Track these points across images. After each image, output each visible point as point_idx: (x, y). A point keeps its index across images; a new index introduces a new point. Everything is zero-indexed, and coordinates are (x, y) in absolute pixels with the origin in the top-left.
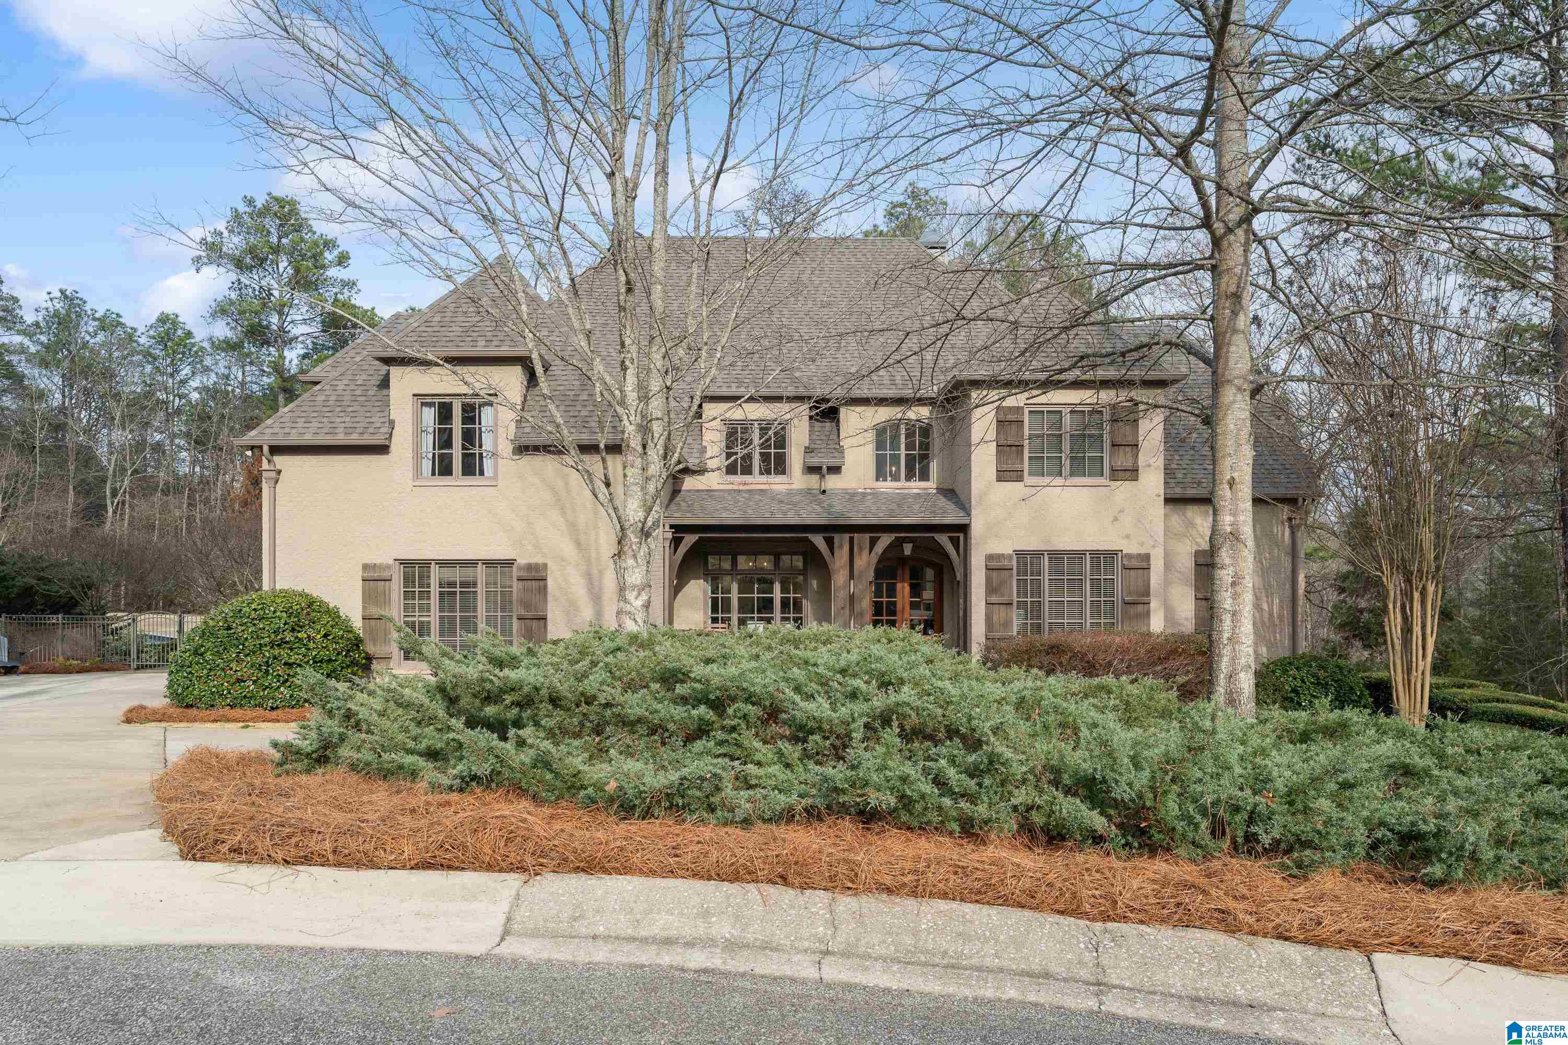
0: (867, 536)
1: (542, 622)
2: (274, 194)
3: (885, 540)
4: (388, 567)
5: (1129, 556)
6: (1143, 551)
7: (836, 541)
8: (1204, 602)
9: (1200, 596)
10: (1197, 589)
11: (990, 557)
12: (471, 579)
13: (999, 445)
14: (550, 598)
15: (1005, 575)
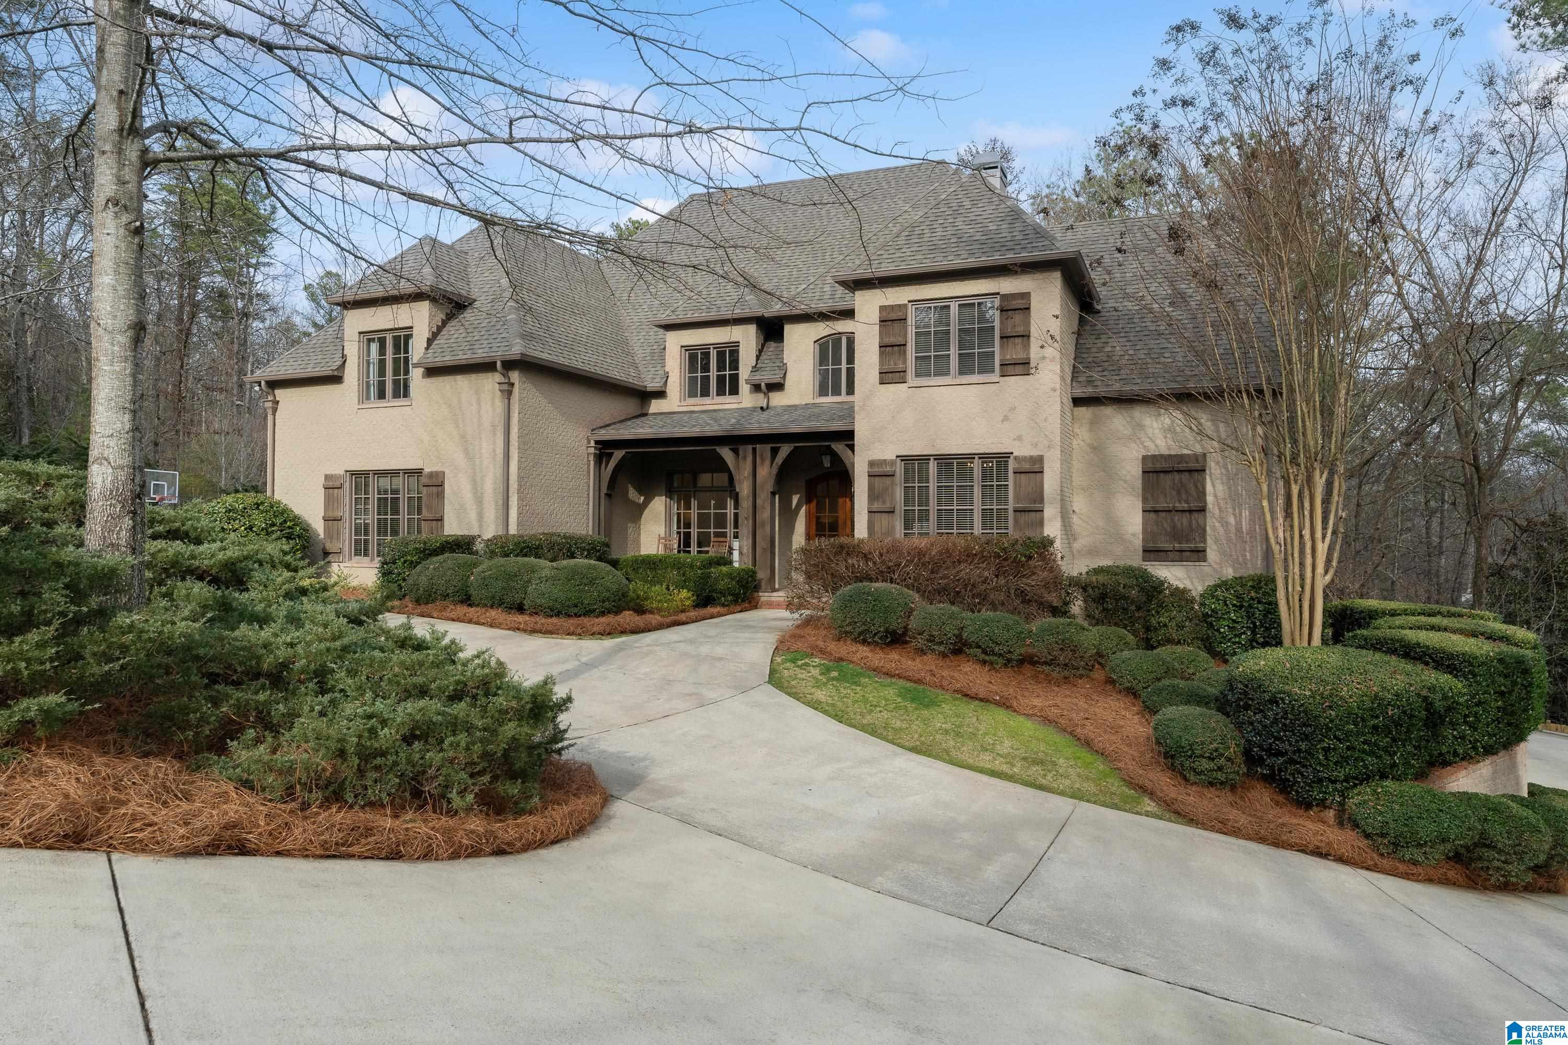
0: (768, 447)
1: (440, 523)
3: (785, 450)
4: (341, 477)
5: (1022, 459)
6: (1035, 453)
7: (741, 453)
8: (1152, 515)
9: (1149, 506)
10: (1145, 500)
11: (872, 464)
12: (397, 487)
13: (881, 345)
14: (446, 502)
15: (888, 481)
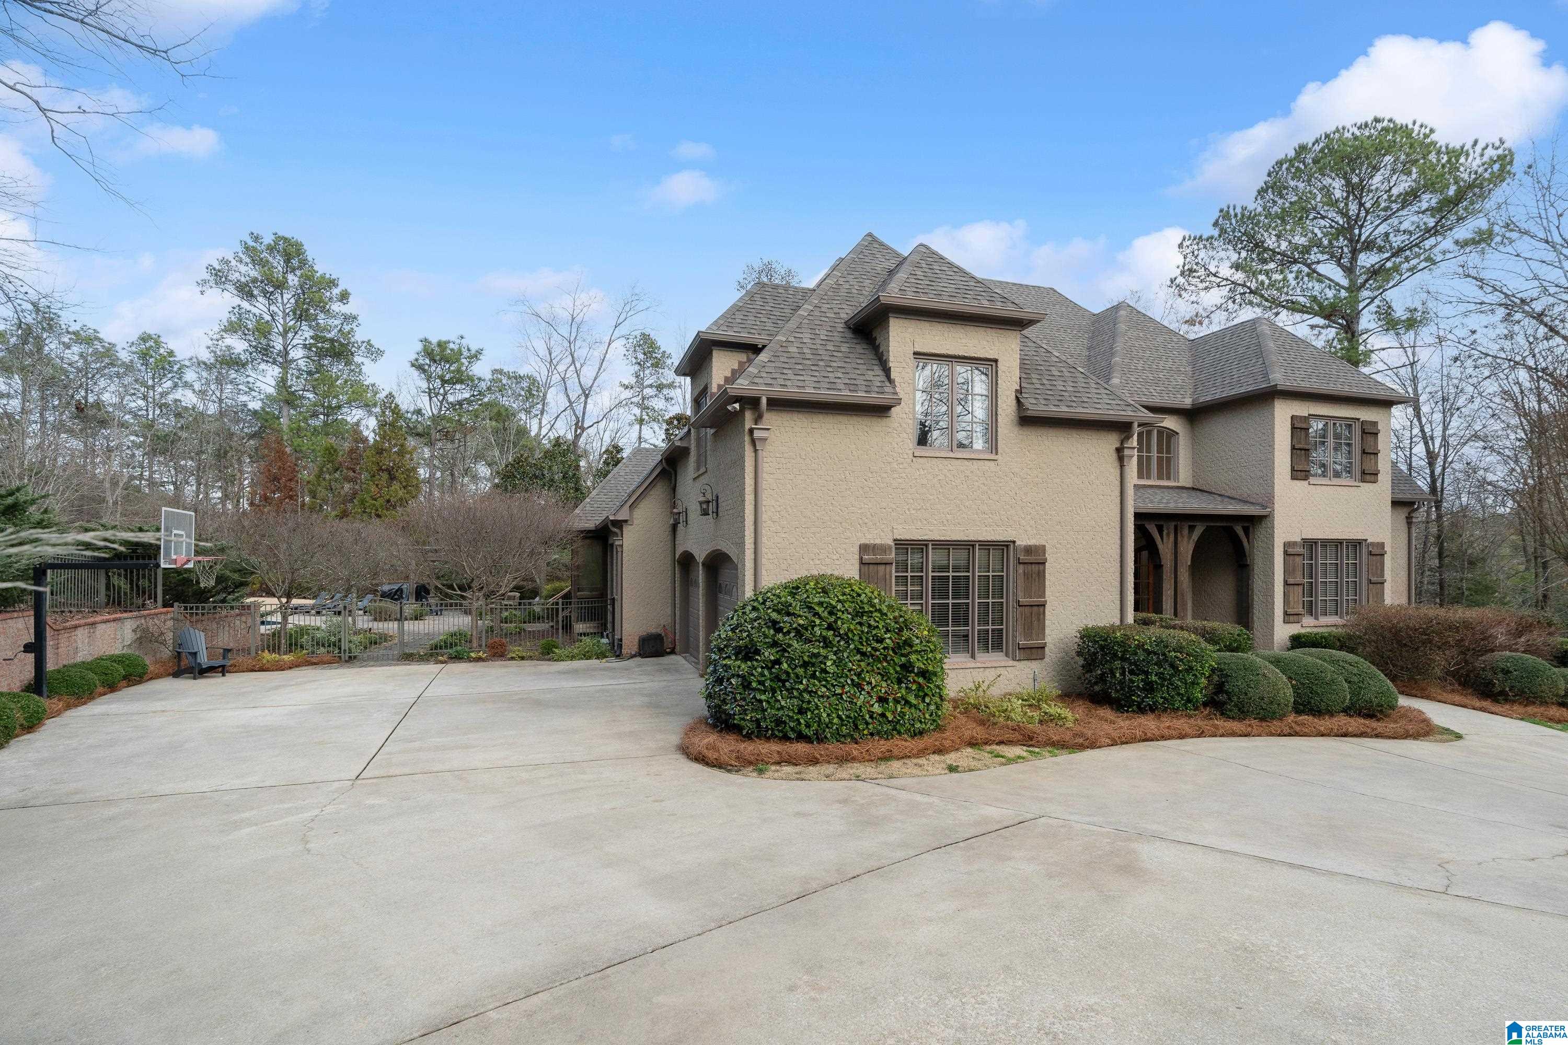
0: (1186, 525)
1: (1041, 609)
2: (280, 234)
3: (1199, 529)
4: (890, 547)
5: (1372, 544)
6: (1380, 540)
7: (1165, 529)
11: (1287, 545)
12: (963, 563)
13: (1293, 448)
14: (1047, 583)
15: (1298, 560)
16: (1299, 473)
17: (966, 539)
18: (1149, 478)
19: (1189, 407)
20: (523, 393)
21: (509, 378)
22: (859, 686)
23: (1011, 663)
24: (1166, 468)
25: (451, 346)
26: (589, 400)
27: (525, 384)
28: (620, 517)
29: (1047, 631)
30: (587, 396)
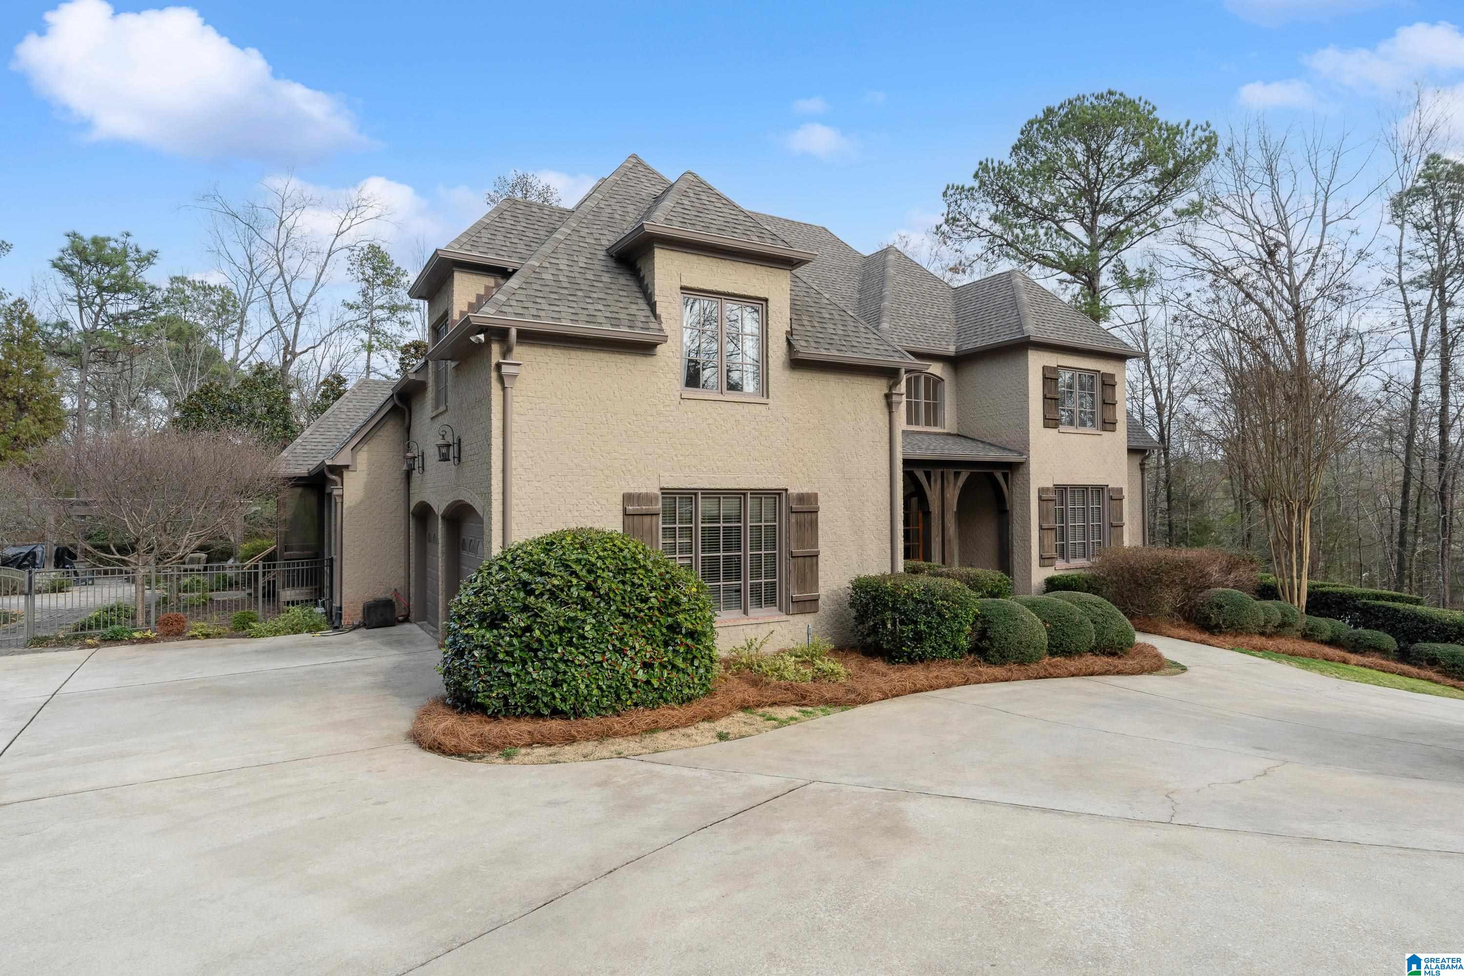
1: (814, 559)
3: (964, 475)
6: (1119, 486)
7: (933, 476)
12: (734, 512)
13: (1045, 397)
14: (820, 532)
15: (1051, 504)
16: (1051, 422)
17: (737, 487)
18: (917, 424)
19: (953, 354)
20: (213, 308)
21: (195, 288)
22: (621, 652)
23: (785, 617)
24: (933, 414)
25: (112, 244)
26: (302, 321)
27: (216, 297)
28: (340, 461)
29: (821, 583)
30: (299, 316)
